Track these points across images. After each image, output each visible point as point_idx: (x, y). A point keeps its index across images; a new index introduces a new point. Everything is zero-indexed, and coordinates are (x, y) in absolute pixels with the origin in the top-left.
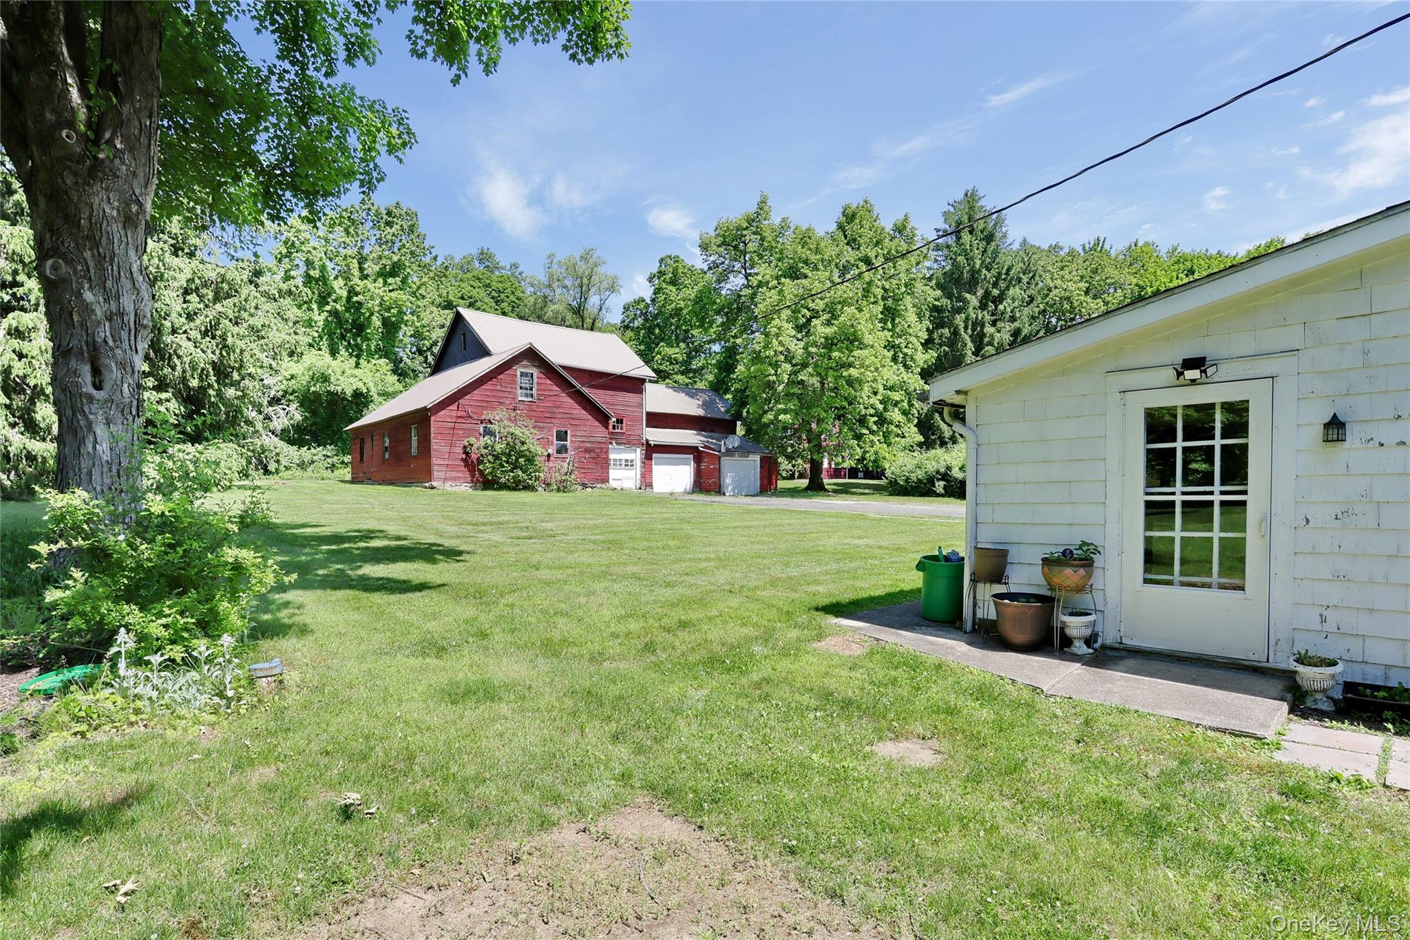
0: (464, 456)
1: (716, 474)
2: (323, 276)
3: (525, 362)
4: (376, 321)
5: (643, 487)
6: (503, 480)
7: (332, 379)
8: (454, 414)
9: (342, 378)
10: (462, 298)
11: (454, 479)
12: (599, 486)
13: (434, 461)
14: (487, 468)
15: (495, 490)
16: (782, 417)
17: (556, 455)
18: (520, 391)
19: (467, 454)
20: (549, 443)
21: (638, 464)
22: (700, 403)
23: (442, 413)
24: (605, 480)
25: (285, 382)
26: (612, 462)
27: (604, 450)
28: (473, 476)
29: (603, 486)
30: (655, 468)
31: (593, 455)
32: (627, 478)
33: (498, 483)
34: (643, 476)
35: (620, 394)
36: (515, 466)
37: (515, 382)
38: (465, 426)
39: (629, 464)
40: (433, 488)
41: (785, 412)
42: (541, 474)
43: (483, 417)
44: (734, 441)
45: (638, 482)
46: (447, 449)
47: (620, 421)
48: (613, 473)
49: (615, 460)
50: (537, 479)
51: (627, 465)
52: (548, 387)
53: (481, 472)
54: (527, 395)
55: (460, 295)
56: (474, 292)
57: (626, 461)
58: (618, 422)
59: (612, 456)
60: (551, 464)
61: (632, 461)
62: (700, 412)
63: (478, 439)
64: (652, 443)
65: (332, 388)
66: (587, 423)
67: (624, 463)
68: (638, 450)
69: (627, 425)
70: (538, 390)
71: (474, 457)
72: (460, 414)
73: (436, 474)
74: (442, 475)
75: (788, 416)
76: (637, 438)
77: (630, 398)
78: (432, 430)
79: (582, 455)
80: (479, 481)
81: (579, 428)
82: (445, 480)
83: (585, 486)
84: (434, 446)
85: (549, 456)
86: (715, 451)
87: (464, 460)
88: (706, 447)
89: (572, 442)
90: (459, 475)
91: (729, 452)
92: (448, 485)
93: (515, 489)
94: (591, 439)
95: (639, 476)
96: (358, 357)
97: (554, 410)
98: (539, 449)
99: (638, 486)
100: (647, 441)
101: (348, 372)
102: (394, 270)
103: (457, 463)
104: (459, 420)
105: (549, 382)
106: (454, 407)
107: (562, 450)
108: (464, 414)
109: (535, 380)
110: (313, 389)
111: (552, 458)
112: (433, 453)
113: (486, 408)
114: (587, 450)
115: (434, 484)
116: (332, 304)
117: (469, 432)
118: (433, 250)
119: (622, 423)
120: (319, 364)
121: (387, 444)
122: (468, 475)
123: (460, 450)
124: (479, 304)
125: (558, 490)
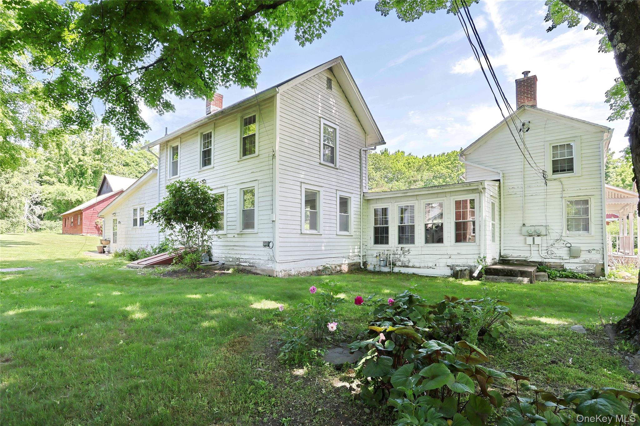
2: (66, 153)
4: (90, 172)
7: (67, 195)
8: (92, 211)
9: (71, 194)
10: (133, 162)
11: (92, 233)
13: (84, 227)
19: (97, 225)
23: (88, 211)
25: (46, 195)
28: (99, 232)
40: (83, 235)
46: (89, 223)
55: (132, 161)
56: (139, 160)
65: (66, 198)
71: (99, 226)
72: (94, 212)
73: (84, 231)
74: (87, 231)
78: (83, 216)
82: (87, 233)
84: (84, 222)
87: (96, 227)
92: (89, 235)
96: (81, 186)
101: (74, 192)
102: (98, 152)
103: (93, 227)
104: (94, 214)
106: (92, 209)
108: (96, 212)
110: (58, 198)
112: (83, 224)
115: (83, 234)
116: (70, 164)
118: (117, 144)
120: (61, 188)
121: (72, 221)
123: (94, 223)
124: (140, 165)
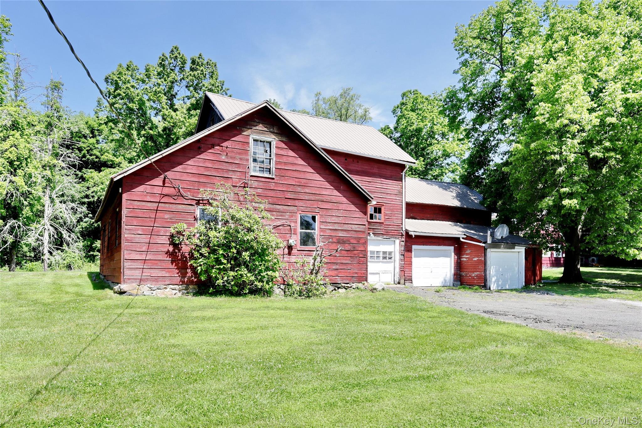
0: (171, 249)
1: (481, 267)
3: (260, 127)
5: (402, 281)
6: (220, 282)
8: (158, 190)
11: (156, 279)
12: (354, 285)
13: (126, 254)
14: (200, 264)
15: (212, 295)
16: (566, 202)
17: (299, 247)
18: (252, 164)
19: (176, 246)
20: (291, 231)
21: (397, 257)
22: (455, 195)
23: (141, 188)
24: (363, 278)
26: (369, 254)
27: (362, 241)
28: (184, 275)
29: (360, 285)
30: (415, 261)
31: (348, 247)
32: (385, 272)
33: (214, 286)
34: (402, 270)
35: (378, 180)
36: (237, 263)
37: (246, 151)
38: (174, 208)
39: (387, 256)
40: (122, 293)
41: (570, 196)
42: (277, 274)
43: (200, 196)
44: (503, 230)
45: (397, 276)
46: (145, 239)
47: (378, 210)
48: (372, 267)
49: (372, 252)
50: (271, 279)
51: (384, 258)
52: (291, 160)
53: (194, 269)
54: (262, 170)
57: (384, 253)
58: (375, 212)
59: (370, 248)
60: (293, 259)
61: (390, 253)
62: (456, 203)
63: (190, 225)
64: (413, 234)
66: (341, 207)
67: (381, 255)
68: (397, 241)
69: (386, 215)
70: (277, 163)
71: (185, 249)
72: (166, 191)
73: (127, 274)
74: (138, 274)
75: (575, 201)
76: (396, 228)
77: (391, 185)
78: (124, 212)
79: (334, 246)
80: (192, 282)
81: (330, 213)
82: (141, 281)
83: (336, 286)
84: (126, 234)
85: (290, 248)
86: (480, 242)
87: (172, 255)
88: (468, 238)
89: (321, 230)
90: (164, 273)
91: (496, 244)
92: (145, 288)
93: (238, 294)
94: (346, 227)
95: (397, 270)
97: (299, 189)
98: (273, 239)
99: (397, 280)
100: (407, 233)
103: (160, 257)
104: (165, 200)
105: (291, 153)
106: (158, 181)
107: (307, 240)
108: (171, 191)
109: (274, 150)
111: (294, 251)
112: (124, 244)
113: (204, 184)
114: (341, 241)
115: (124, 287)
117: (179, 216)
119: (380, 212)
121: (109, 234)
122: (175, 273)
123: (165, 240)
125: (300, 294)
